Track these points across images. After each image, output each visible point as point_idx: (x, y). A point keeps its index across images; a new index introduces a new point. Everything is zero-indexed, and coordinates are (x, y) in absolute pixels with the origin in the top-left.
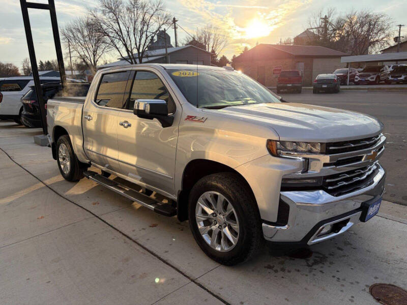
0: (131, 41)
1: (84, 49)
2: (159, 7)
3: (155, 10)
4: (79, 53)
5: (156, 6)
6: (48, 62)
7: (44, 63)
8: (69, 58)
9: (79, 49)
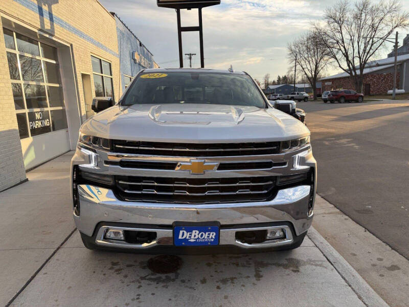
0: (354, 50)
1: (307, 62)
2: (394, 7)
3: (386, 12)
4: (302, 66)
5: (388, 8)
6: (285, 76)
7: (281, 77)
8: (294, 72)
9: (303, 62)
